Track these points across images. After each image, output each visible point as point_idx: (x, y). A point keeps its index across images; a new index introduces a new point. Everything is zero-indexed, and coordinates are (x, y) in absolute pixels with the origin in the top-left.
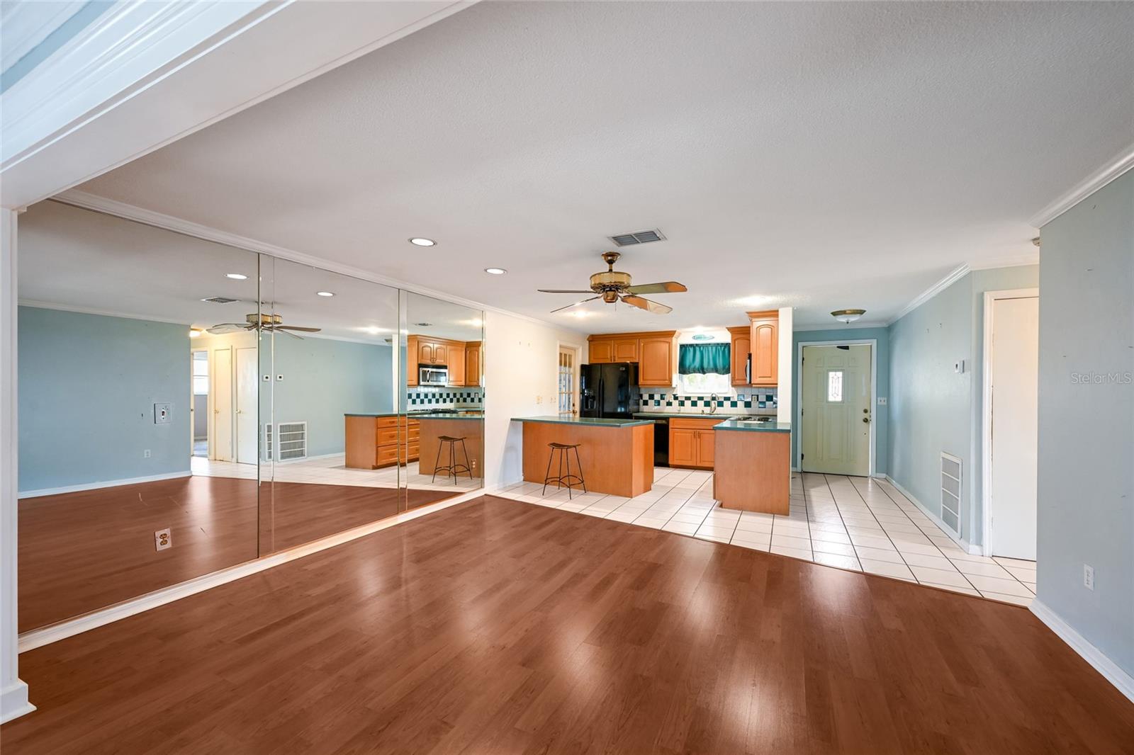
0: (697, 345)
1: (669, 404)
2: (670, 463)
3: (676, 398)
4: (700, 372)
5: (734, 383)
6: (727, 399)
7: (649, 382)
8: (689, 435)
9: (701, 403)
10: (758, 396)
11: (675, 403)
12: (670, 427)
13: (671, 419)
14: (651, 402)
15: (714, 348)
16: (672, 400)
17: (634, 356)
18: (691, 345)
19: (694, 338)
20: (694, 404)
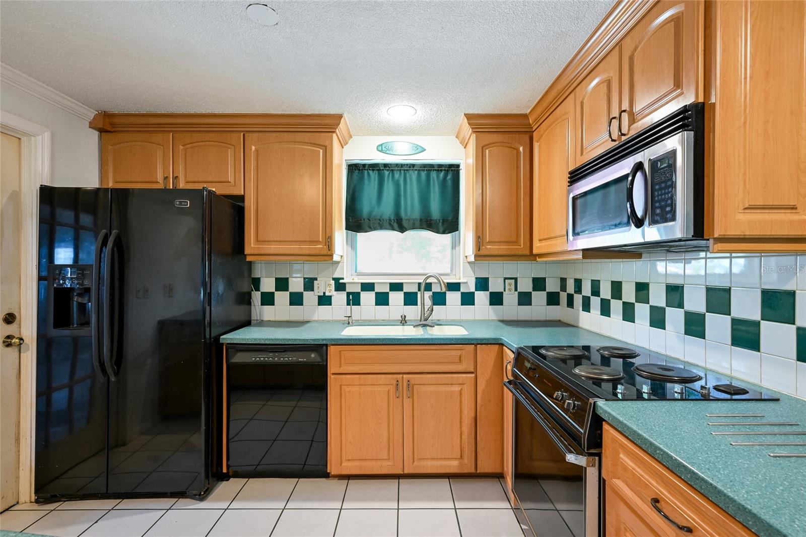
0: (386, 165)
1: (325, 300)
2: (332, 469)
3: (340, 286)
4: (393, 229)
5: (482, 252)
6: (453, 287)
7: (273, 248)
8: (381, 388)
9: (396, 298)
10: (516, 279)
11: (340, 298)
12: (332, 368)
13: (332, 350)
14: (282, 298)
15: (423, 174)
16: (331, 291)
17: (231, 178)
18: (374, 167)
19: (381, 148)
20: (382, 299)
